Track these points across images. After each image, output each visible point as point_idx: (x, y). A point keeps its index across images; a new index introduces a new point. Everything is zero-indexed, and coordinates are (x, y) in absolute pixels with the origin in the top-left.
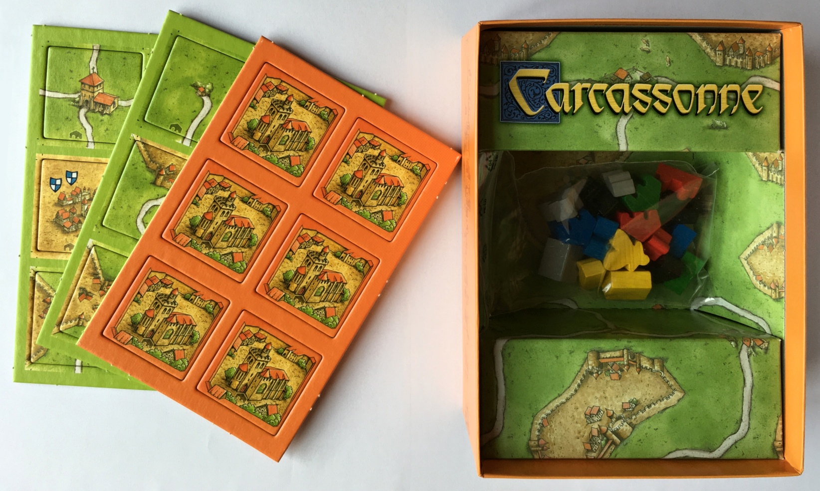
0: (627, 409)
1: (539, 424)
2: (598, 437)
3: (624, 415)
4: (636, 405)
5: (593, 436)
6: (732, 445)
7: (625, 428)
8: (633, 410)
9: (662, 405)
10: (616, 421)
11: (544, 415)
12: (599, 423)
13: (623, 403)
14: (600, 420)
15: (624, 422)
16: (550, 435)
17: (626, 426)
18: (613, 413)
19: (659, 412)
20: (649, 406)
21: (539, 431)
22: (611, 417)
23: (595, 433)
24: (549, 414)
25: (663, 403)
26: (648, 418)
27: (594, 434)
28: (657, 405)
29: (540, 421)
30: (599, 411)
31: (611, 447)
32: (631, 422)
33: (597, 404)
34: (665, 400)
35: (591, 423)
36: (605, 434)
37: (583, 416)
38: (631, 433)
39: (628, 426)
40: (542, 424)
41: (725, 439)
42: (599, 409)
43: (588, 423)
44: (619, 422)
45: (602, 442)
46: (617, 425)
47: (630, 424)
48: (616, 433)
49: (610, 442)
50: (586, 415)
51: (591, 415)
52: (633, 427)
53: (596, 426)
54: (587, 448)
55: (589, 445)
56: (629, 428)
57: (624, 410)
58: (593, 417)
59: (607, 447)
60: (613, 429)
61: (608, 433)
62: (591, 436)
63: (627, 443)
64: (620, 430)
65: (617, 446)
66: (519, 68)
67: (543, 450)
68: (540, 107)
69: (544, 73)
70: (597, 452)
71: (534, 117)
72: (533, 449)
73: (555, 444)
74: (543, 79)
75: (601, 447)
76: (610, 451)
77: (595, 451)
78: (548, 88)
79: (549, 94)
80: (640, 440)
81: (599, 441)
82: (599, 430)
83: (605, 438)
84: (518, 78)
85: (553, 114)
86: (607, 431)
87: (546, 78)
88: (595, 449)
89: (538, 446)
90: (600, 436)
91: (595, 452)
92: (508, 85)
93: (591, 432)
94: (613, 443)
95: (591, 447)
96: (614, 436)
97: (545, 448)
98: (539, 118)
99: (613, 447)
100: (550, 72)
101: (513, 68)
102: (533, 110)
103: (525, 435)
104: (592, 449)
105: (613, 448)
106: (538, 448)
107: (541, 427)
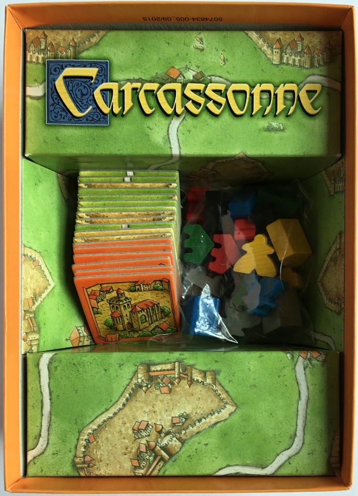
0: (177, 423)
1: (86, 439)
2: (146, 453)
3: (174, 430)
4: (186, 419)
5: (141, 452)
6: (285, 461)
7: (175, 443)
8: (183, 425)
9: (213, 419)
10: (165, 436)
11: (90, 431)
12: (147, 438)
13: (172, 417)
14: (149, 435)
15: (173, 437)
16: (96, 452)
17: (175, 441)
18: (162, 427)
19: (209, 426)
20: (199, 421)
21: (85, 447)
22: (160, 432)
23: (143, 449)
24: (96, 430)
25: (213, 416)
26: (198, 433)
27: (141, 450)
28: (208, 420)
29: (86, 437)
30: (148, 425)
31: (160, 464)
32: (181, 438)
33: (146, 419)
34: (216, 414)
35: (139, 438)
36: (153, 450)
37: (130, 431)
38: (181, 448)
39: (177, 441)
40: (88, 440)
41: (278, 455)
42: (148, 424)
43: (136, 439)
44: (168, 437)
45: (150, 458)
46: (165, 441)
47: (179, 439)
48: (165, 448)
49: (159, 458)
50: (133, 430)
51: (139, 430)
52: (183, 442)
53: (144, 441)
54: (135, 465)
55: (137, 461)
56: (178, 443)
57: (173, 425)
58: (141, 432)
59: (155, 463)
60: (162, 444)
61: (156, 449)
62: (139, 452)
63: (176, 460)
64: (169, 446)
65: (165, 462)
66: (66, 67)
67: (89, 467)
68: (88, 108)
69: (92, 72)
70: (145, 469)
71: (81, 119)
72: (78, 466)
73: (101, 461)
74: (91, 78)
75: (150, 463)
76: (158, 467)
77: (143, 467)
78: (97, 88)
79: (97, 94)
80: (190, 456)
81: (147, 457)
82: (147, 444)
83: (153, 454)
84: (65, 78)
85: (102, 116)
86: (155, 447)
87: (94, 77)
88: (143, 466)
89: (84, 463)
90: (149, 452)
91: (143, 469)
92: (55, 85)
93: (139, 448)
94: (162, 459)
95: (139, 463)
96: (162, 451)
97: (91, 464)
98: (87, 120)
99: (161, 463)
100: (99, 72)
101: (60, 67)
102: (81, 111)
103: (70, 452)
104: (140, 465)
105: (162, 465)
106: (83, 465)
107: (87, 443)
